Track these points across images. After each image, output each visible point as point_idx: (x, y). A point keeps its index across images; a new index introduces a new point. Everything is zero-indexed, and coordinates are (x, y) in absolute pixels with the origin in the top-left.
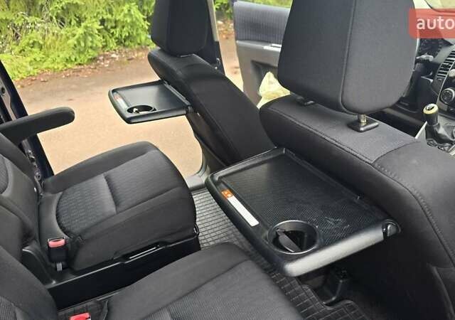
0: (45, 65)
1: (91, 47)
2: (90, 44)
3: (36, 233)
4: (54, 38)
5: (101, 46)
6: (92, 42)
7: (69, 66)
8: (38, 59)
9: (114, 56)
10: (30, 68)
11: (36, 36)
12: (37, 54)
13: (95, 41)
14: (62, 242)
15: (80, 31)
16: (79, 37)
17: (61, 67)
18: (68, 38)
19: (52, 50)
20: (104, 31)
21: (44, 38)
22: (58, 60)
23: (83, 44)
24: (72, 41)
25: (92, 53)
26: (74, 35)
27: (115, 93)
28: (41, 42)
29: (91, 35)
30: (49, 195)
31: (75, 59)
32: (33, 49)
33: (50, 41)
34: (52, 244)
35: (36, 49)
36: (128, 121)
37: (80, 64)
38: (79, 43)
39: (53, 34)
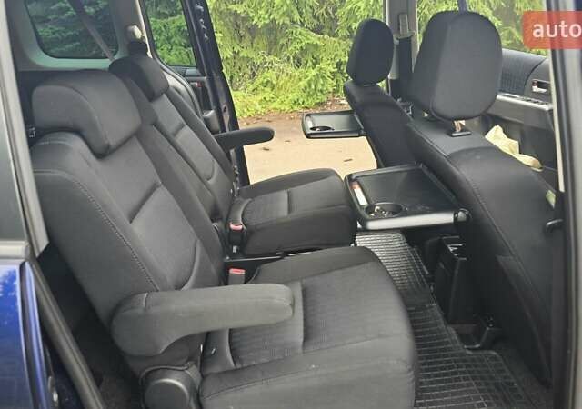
0: (274, 105)
1: (321, 91)
2: (320, 87)
3: (225, 217)
4: (287, 79)
5: (331, 90)
6: (323, 85)
7: (296, 108)
8: (268, 99)
9: (342, 102)
10: (259, 107)
11: (271, 75)
12: (268, 94)
13: (326, 85)
14: (240, 227)
15: (313, 72)
16: (311, 79)
17: (287, 108)
18: (300, 79)
19: (282, 92)
20: (339, 75)
21: (277, 78)
22: (286, 102)
23: (313, 87)
24: (304, 83)
25: (322, 98)
26: (307, 77)
27: (308, 118)
28: (274, 82)
29: (323, 77)
30: (241, 199)
31: (303, 102)
32: (266, 89)
33: (282, 82)
34: (232, 226)
35: (267, 89)
36: (308, 136)
37: (306, 108)
38: (310, 86)
39: (287, 74)
